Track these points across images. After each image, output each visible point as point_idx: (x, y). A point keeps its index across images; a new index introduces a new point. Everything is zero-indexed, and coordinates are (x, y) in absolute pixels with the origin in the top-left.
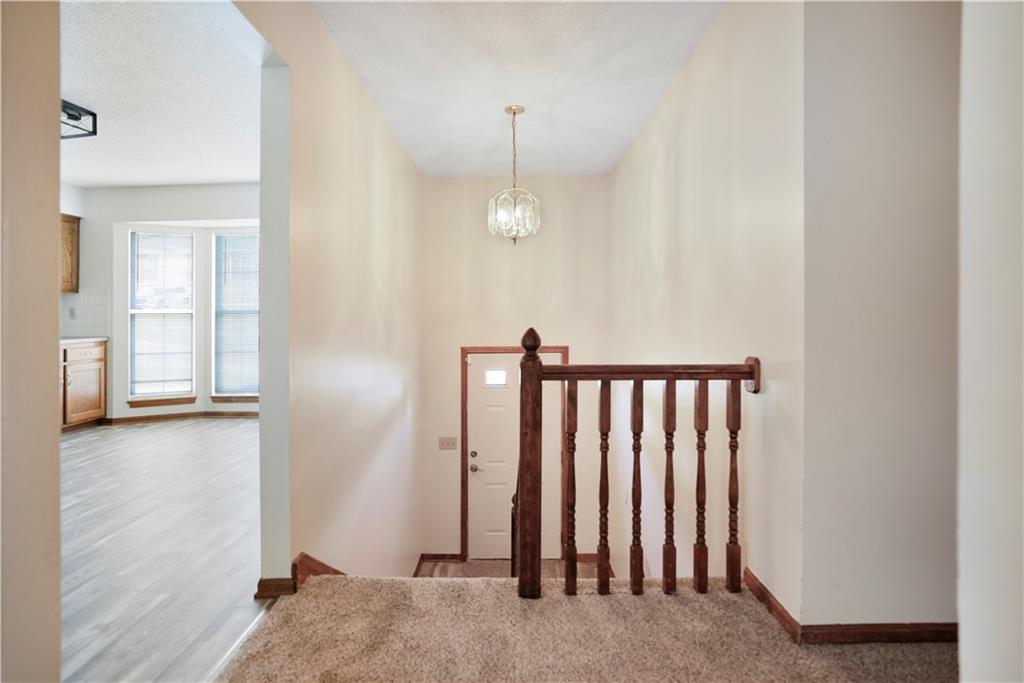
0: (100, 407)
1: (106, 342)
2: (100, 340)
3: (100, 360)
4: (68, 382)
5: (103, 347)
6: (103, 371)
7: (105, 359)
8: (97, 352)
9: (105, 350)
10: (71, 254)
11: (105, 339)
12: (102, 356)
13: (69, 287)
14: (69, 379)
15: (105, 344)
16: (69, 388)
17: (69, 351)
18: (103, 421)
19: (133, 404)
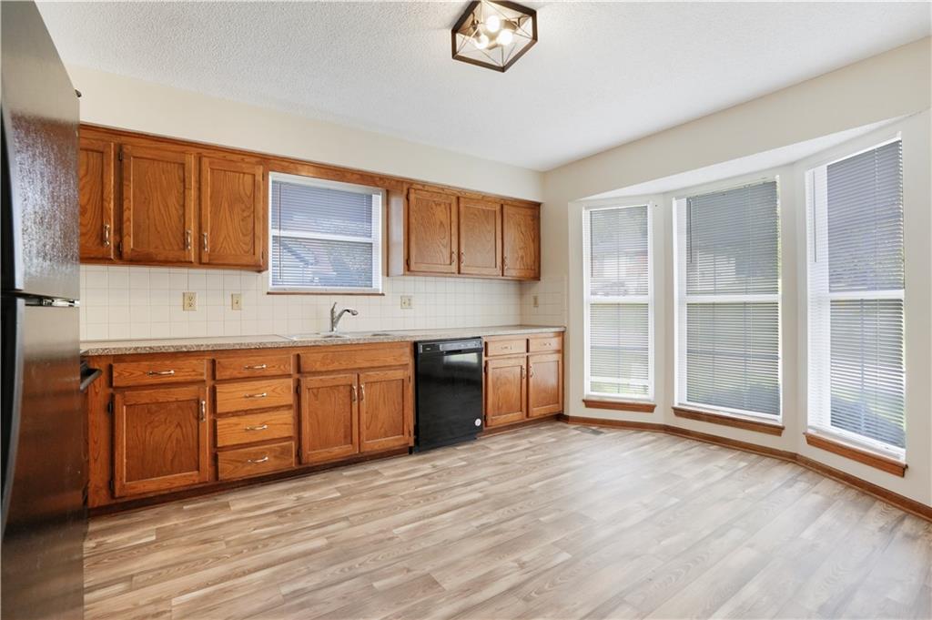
0: (558, 403)
1: (563, 332)
2: (557, 330)
3: (558, 351)
4: (531, 374)
5: (561, 338)
6: (560, 363)
7: (562, 351)
8: (555, 343)
9: (563, 339)
10: (533, 241)
11: (562, 329)
12: (559, 347)
13: (532, 275)
14: (532, 370)
15: (562, 335)
16: (531, 380)
17: (531, 341)
18: (560, 417)
19: (589, 404)
